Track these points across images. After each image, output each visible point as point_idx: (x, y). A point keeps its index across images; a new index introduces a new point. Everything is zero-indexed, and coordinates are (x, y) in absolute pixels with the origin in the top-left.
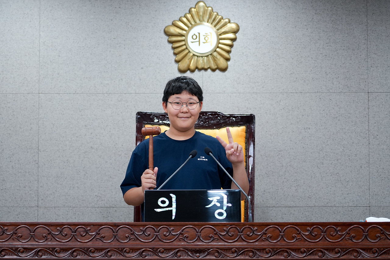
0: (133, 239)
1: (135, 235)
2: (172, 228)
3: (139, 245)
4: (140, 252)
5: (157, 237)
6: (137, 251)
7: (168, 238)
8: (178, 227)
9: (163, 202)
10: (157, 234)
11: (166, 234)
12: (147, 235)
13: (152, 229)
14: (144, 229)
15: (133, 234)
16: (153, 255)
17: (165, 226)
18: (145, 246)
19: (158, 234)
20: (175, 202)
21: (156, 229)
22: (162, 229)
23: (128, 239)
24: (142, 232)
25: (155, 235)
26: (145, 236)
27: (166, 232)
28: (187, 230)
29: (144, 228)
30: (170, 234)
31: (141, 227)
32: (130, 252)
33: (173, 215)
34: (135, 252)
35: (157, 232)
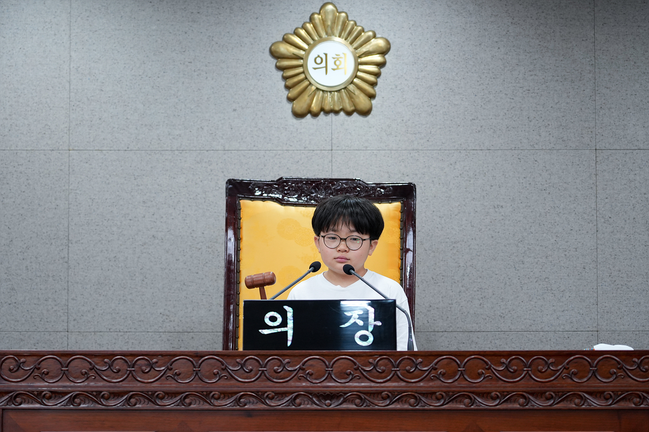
0: (226, 378)
1: (229, 370)
2: (287, 360)
3: (234, 387)
4: (236, 398)
5: (263, 374)
6: (232, 397)
7: (281, 376)
8: (296, 358)
9: (273, 319)
10: (263, 369)
11: (278, 370)
12: (247, 371)
13: (255, 361)
14: (243, 362)
15: (226, 369)
16: (257, 403)
17: (276, 357)
18: (244, 388)
19: (265, 369)
20: (292, 318)
21: (261, 362)
22: (272, 361)
23: (217, 377)
24: (239, 366)
25: (260, 370)
26: (244, 372)
27: (278, 367)
28: (310, 362)
29: (242, 360)
30: (285, 369)
31: (237, 358)
32: (221, 399)
33: (288, 339)
34: (229, 398)
35: (263, 366)
